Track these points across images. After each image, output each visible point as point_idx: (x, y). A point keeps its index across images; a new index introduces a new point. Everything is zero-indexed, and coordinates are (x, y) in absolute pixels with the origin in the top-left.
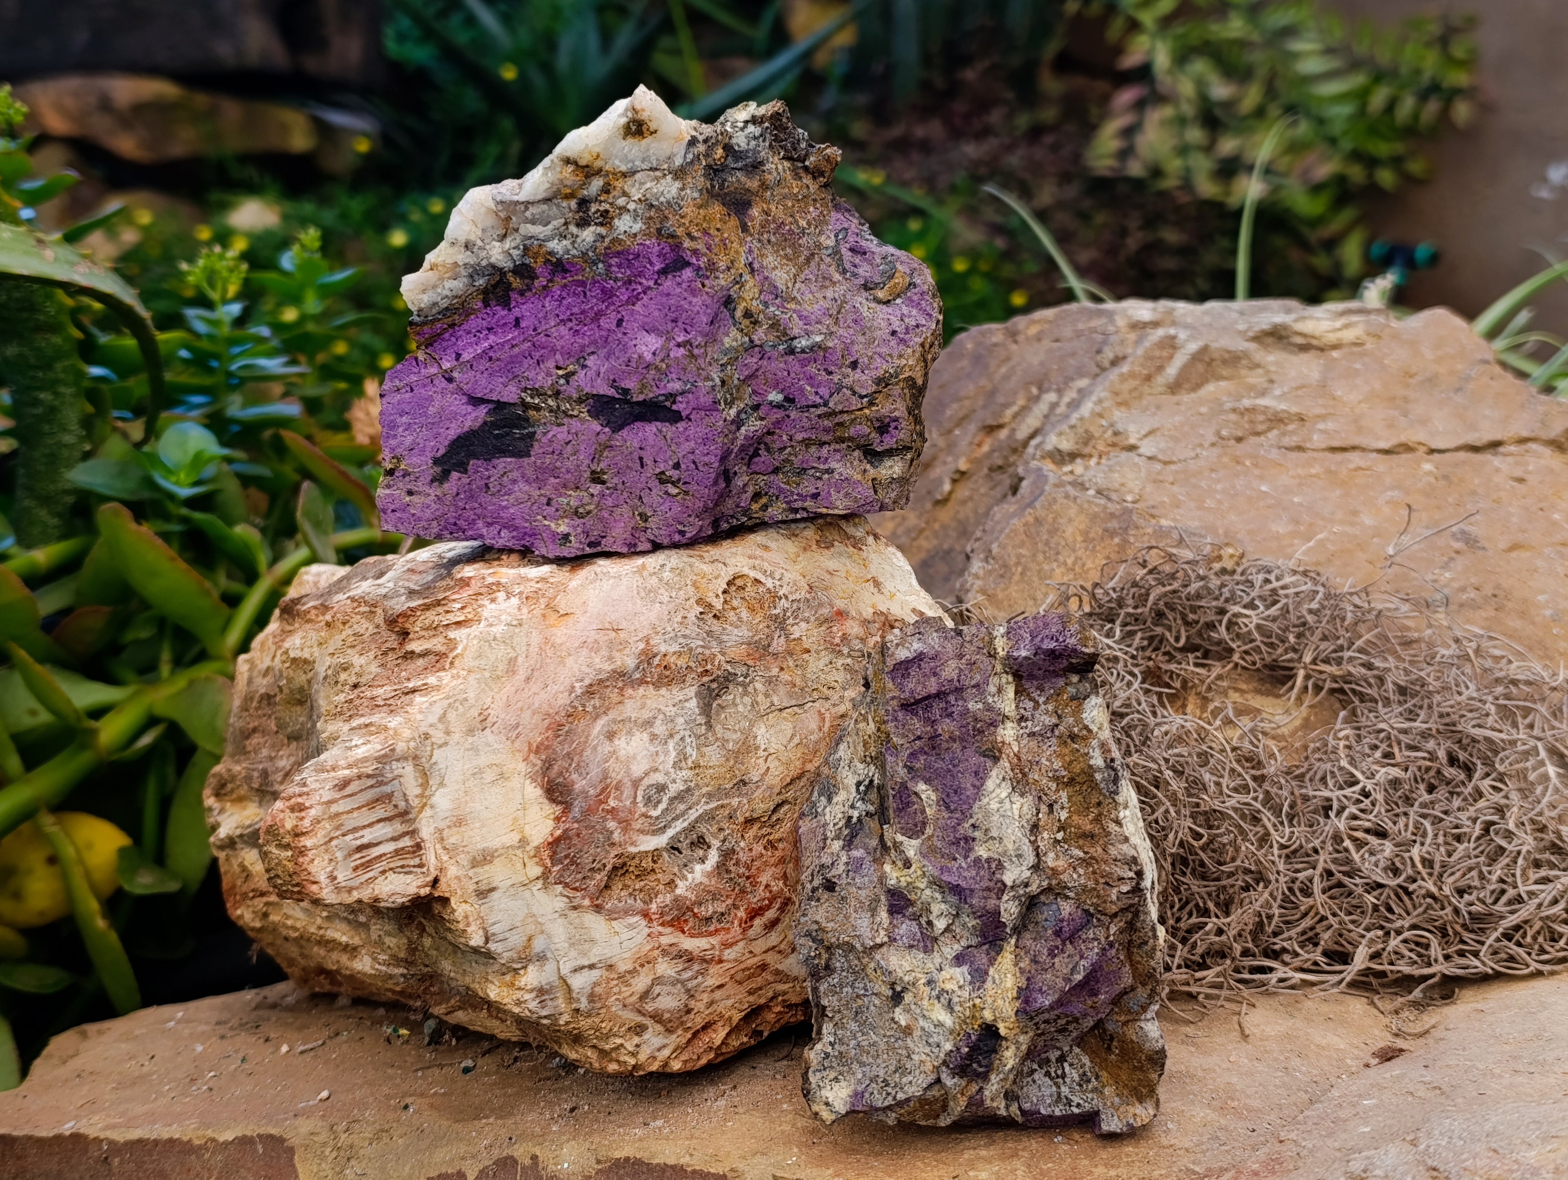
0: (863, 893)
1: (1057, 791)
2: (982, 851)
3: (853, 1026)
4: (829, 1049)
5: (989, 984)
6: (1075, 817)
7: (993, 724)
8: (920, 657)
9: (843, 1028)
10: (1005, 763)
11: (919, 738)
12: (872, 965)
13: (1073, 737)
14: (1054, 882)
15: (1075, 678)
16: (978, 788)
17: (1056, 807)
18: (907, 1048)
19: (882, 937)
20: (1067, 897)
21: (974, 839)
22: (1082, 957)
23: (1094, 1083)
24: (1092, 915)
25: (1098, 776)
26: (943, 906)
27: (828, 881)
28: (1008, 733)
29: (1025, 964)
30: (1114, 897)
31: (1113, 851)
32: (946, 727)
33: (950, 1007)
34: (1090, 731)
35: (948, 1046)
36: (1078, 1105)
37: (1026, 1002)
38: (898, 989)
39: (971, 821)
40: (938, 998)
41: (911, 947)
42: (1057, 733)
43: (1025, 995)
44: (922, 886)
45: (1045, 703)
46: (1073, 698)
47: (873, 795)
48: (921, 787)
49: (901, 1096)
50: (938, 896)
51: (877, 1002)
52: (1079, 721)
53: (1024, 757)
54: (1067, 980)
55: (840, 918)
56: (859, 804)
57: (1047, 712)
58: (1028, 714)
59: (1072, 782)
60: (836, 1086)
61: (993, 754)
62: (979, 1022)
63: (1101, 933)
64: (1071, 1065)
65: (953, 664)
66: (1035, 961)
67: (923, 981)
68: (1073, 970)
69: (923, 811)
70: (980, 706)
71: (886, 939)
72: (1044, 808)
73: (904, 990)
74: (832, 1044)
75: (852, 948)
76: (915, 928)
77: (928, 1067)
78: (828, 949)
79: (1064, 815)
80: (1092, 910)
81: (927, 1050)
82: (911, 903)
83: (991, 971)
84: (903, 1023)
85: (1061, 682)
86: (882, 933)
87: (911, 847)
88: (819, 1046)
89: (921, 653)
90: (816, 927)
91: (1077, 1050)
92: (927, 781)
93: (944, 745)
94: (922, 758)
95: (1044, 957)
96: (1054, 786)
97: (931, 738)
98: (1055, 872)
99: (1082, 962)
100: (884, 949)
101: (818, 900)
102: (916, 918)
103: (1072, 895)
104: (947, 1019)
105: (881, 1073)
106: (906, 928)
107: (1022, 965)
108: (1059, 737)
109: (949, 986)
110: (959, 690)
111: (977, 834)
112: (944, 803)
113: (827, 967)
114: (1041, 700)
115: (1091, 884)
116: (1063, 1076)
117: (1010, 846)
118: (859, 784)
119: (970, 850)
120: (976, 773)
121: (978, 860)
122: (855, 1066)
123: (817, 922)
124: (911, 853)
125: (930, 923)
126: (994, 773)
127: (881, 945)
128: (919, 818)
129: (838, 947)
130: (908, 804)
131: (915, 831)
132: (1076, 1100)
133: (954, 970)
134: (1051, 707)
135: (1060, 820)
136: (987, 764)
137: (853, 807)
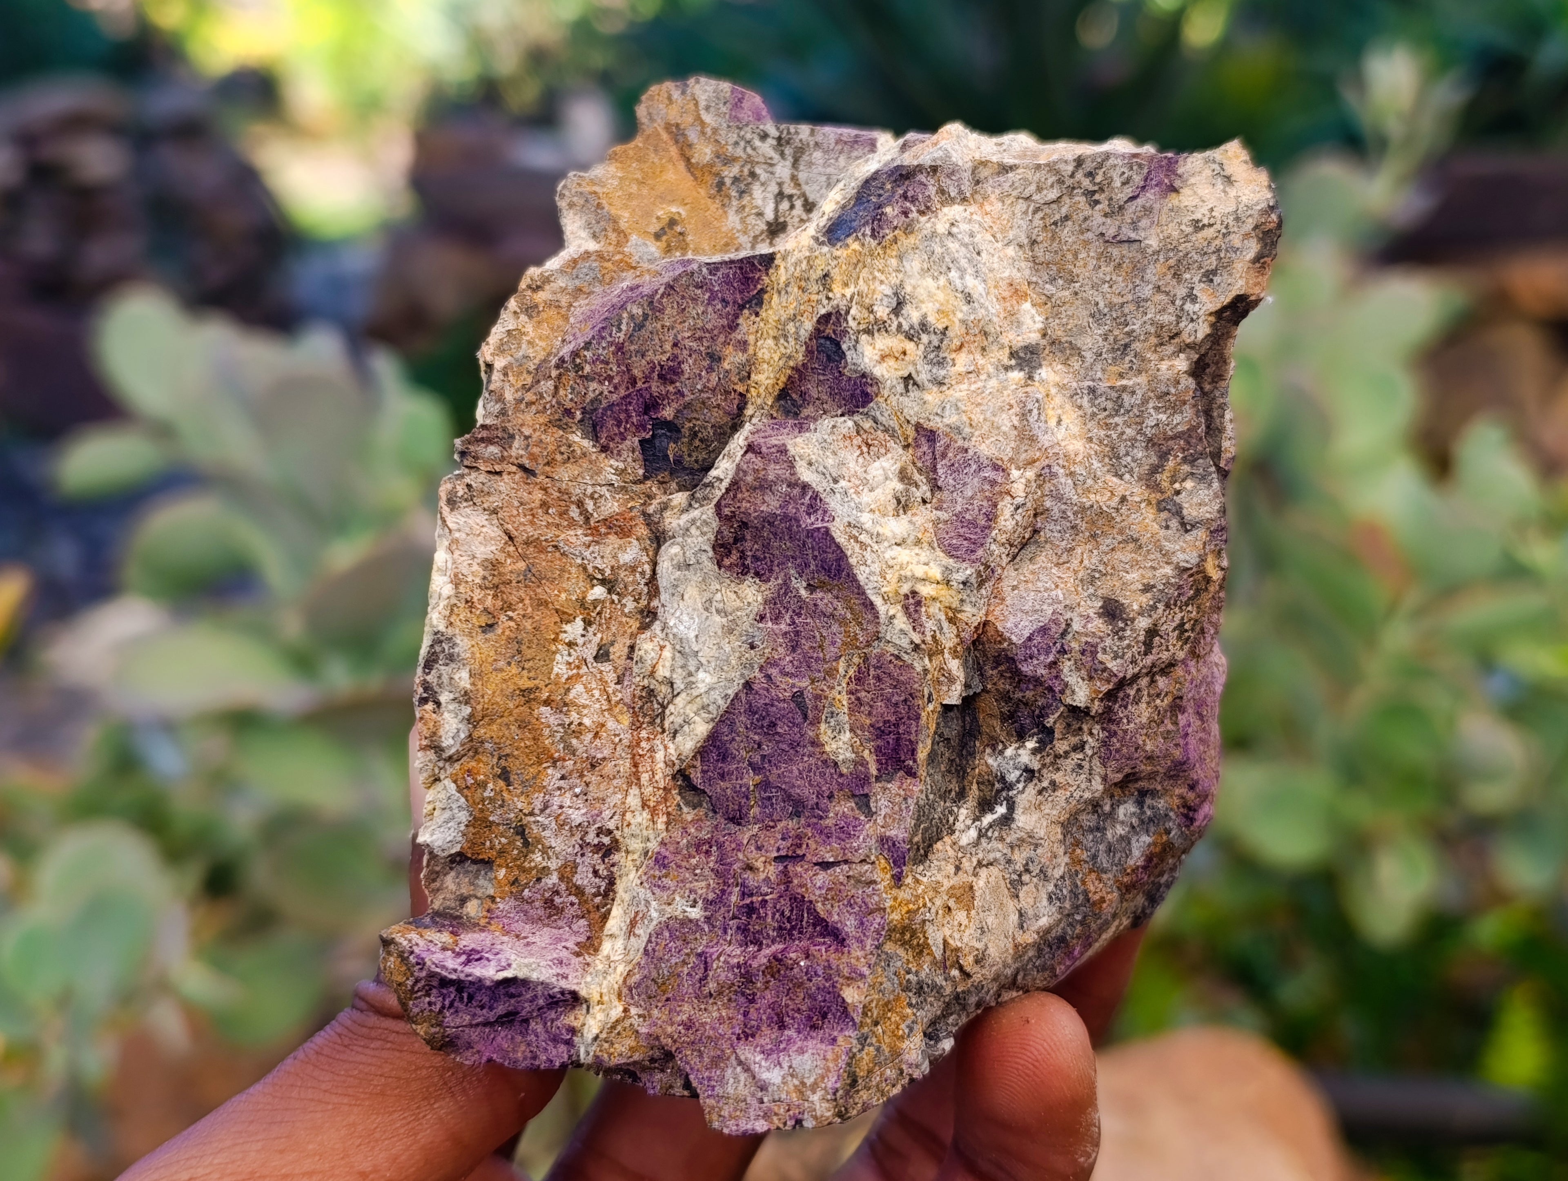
2: (752, 593)
3: (1138, 325)
4: (1199, 288)
6: (551, 620)
7: (664, 856)
9: (1161, 326)
10: (663, 767)
11: (824, 866)
16: (721, 725)
17: (590, 653)
19: (1023, 480)
20: (621, 471)
21: (760, 619)
22: (620, 348)
24: (583, 424)
26: (865, 502)
28: (642, 832)
29: (732, 359)
32: (760, 872)
38: (1017, 374)
40: (924, 326)
41: (963, 448)
42: (537, 801)
43: (747, 299)
45: (546, 871)
46: (489, 865)
47: (978, 787)
48: (847, 758)
52: (478, 809)
53: (624, 771)
57: (546, 852)
58: (592, 859)
60: (1202, 213)
61: (683, 789)
64: (760, 214)
66: (714, 360)
70: (679, 903)
71: (1016, 476)
73: (1005, 368)
74: (1192, 298)
79: (573, 631)
82: (938, 529)
84: (1028, 306)
86: (1017, 489)
87: (898, 636)
95: (691, 363)
97: (796, 859)
98: (629, 525)
99: (621, 338)
103: (608, 473)
107: (741, 358)
109: (892, 341)
111: (749, 629)
112: (804, 709)
113: (1164, 454)
114: (553, 879)
116: (780, 196)
117: (692, 590)
120: (722, 759)
132: (766, 148)
133: (879, 371)
134: (537, 857)
135: (588, 623)
136: (696, 777)
137: (1030, 774)
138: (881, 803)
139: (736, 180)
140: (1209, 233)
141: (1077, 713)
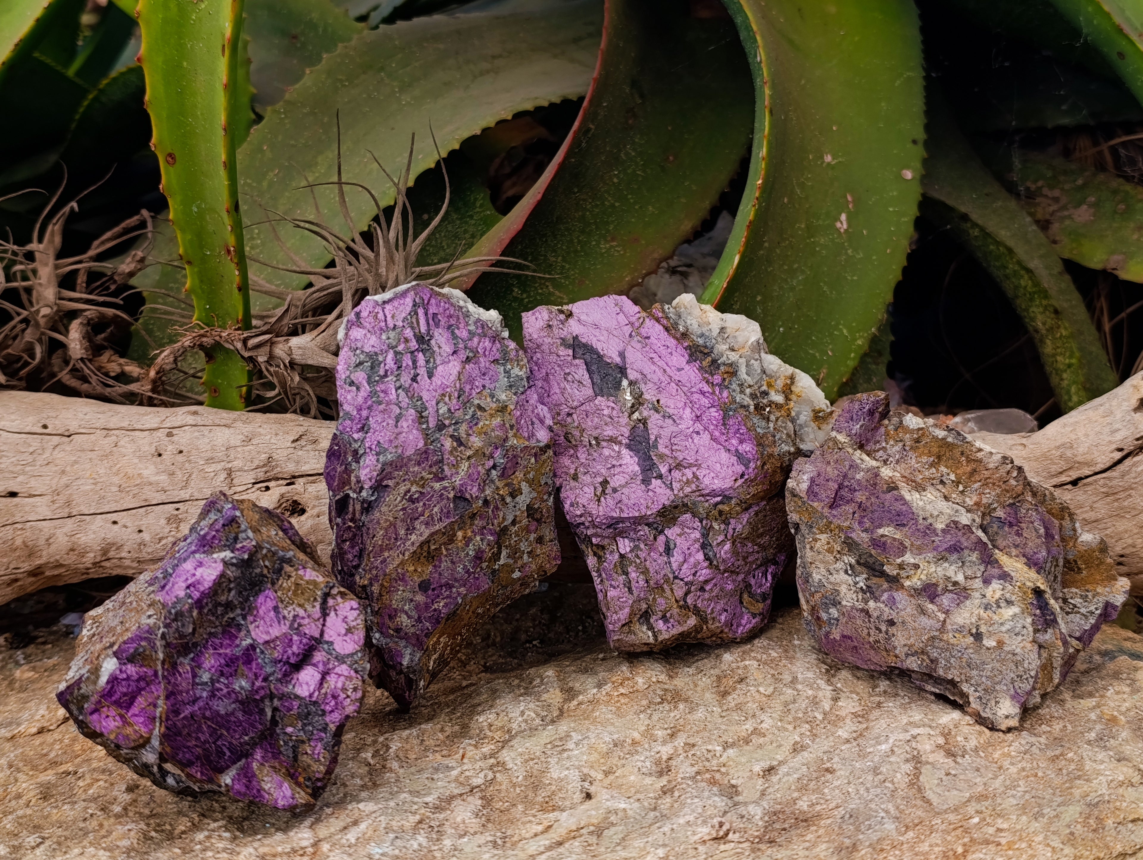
0: (909, 610)
1: (937, 470)
2: (940, 526)
3: (974, 673)
4: (978, 694)
5: (1013, 574)
6: (958, 472)
7: (877, 475)
8: (812, 480)
9: (971, 678)
10: (902, 485)
11: (854, 513)
12: (951, 635)
13: (917, 441)
14: (982, 509)
15: (886, 422)
16: (906, 503)
17: (944, 479)
18: (1009, 653)
19: (942, 616)
20: (995, 509)
21: (931, 525)
22: (1032, 523)
23: (1090, 595)
24: (1014, 504)
25: (950, 440)
26: (953, 567)
27: (888, 621)
28: (886, 472)
29: (1014, 551)
30: (1015, 483)
31: (991, 466)
32: (860, 497)
33: (1009, 603)
34: (922, 429)
35: (1029, 620)
36: (1096, 609)
37: (1035, 564)
38: (974, 631)
39: (921, 518)
40: (999, 607)
41: (958, 604)
42: (907, 448)
43: (1031, 562)
44: (933, 569)
45: (887, 444)
46: (896, 430)
47: (858, 568)
48: (881, 531)
49: (1033, 673)
50: (946, 565)
51: (971, 651)
52: (912, 431)
53: (906, 475)
54: (1039, 537)
55: (912, 632)
56: (857, 579)
57: (893, 446)
58: (885, 457)
59: (939, 457)
60: (1001, 705)
61: (892, 487)
62: (1029, 591)
63: (1027, 506)
64: (1072, 598)
65: (829, 469)
66: (1016, 546)
67: (982, 612)
68: (1036, 530)
69: (895, 539)
70: (862, 473)
71: (944, 615)
72: (940, 487)
73: (978, 627)
74: (976, 691)
75: (933, 638)
76: (950, 595)
77: (1029, 646)
78: (923, 653)
79: (953, 477)
80: (1011, 501)
81: (1020, 638)
82: (936, 585)
83: (1006, 569)
84: (994, 644)
85: (882, 430)
86: (939, 614)
87: (909, 558)
88: (971, 699)
89: (812, 478)
90: (907, 648)
91: (1066, 590)
92: (880, 526)
93: (868, 504)
94: (865, 520)
95: (1018, 540)
96: (933, 470)
97: (859, 507)
98: (977, 504)
99: (1036, 524)
100: (948, 621)
101: (893, 635)
102: (946, 590)
103: (995, 505)
104: (1015, 610)
105: (1012, 675)
106: (946, 600)
107: (1013, 554)
108: (912, 448)
109: (997, 595)
110: (845, 476)
111: (930, 521)
112: (900, 525)
113: (932, 661)
114: (884, 444)
115: (998, 491)
116: (1075, 606)
117: (948, 511)
118: (846, 572)
119: (935, 530)
120: (896, 500)
121: (943, 531)
122: (998, 687)
123: (905, 645)
124: (912, 561)
125: (955, 583)
126: (903, 492)
127: (945, 621)
128: (896, 544)
129: (926, 646)
130: (884, 543)
131: (902, 549)
132: (1092, 608)
133: (990, 588)
134: (892, 442)
135: (953, 481)
136: (895, 492)
137: (856, 583)
138: (864, 535)
139: (1087, 596)
140: (993, 704)
141: (866, 603)
